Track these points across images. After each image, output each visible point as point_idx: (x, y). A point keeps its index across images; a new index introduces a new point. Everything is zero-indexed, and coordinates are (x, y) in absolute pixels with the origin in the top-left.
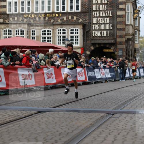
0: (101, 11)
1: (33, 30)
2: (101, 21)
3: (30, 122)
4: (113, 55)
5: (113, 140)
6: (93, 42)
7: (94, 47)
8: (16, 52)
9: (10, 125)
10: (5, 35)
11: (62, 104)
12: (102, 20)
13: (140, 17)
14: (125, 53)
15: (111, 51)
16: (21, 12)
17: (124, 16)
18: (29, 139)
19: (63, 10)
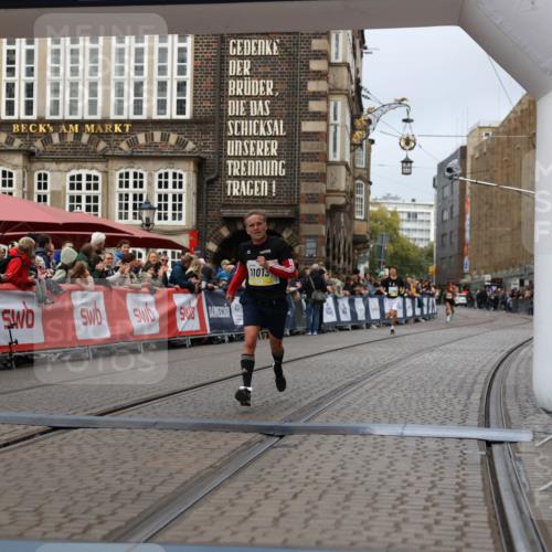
0: (253, 118)
1: (42, 172)
2: (252, 149)
3: (22, 460)
5: (277, 515)
6: (227, 213)
7: (228, 227)
11: (124, 403)
12: (255, 146)
13: (372, 142)
14: (323, 249)
16: (4, 116)
17: (322, 137)
18: (15, 512)
19: (135, 113)
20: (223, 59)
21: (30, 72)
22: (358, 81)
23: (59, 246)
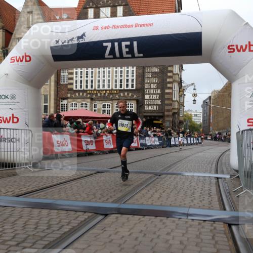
0: (152, 89)
1: (95, 103)
2: (152, 97)
3: (90, 181)
4: (161, 126)
5: (159, 197)
6: (145, 114)
7: (145, 119)
8: (80, 122)
9: (74, 183)
10: (72, 108)
13: (185, 95)
14: (171, 124)
15: (160, 122)
16: (85, 89)
17: (171, 94)
19: (120, 88)
20: (144, 73)
21: (92, 77)
22: (181, 78)
23: (99, 123)
